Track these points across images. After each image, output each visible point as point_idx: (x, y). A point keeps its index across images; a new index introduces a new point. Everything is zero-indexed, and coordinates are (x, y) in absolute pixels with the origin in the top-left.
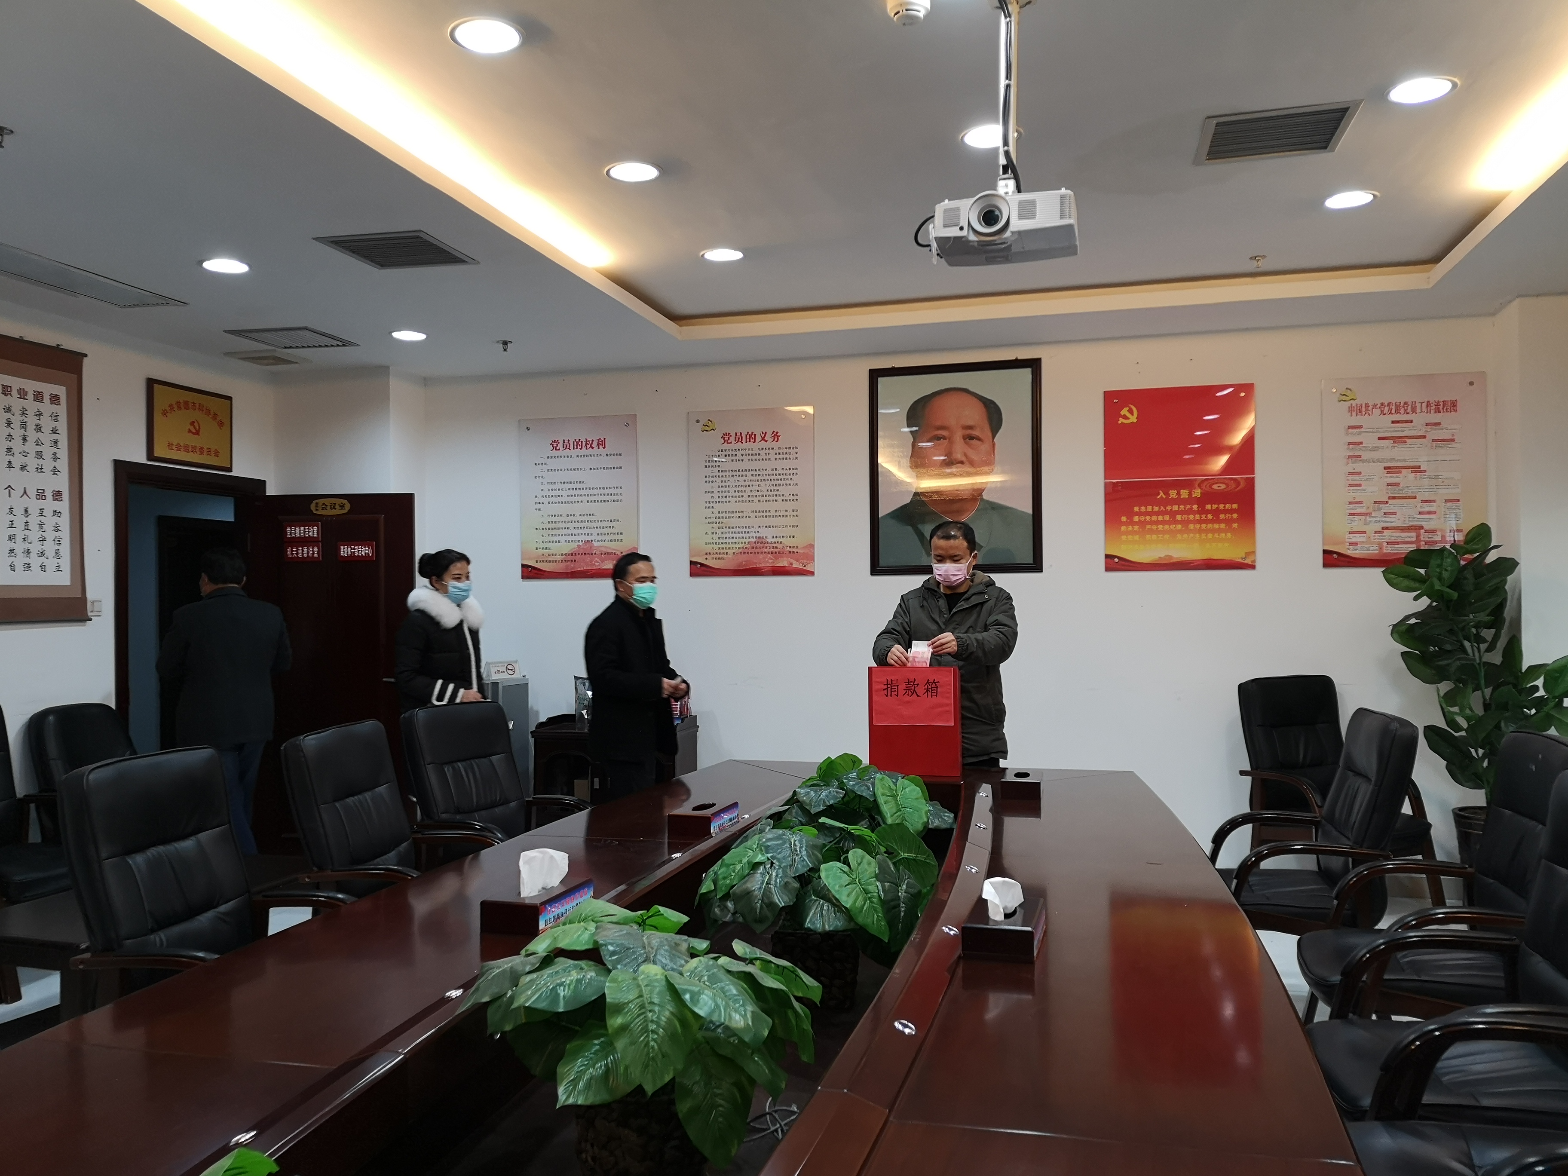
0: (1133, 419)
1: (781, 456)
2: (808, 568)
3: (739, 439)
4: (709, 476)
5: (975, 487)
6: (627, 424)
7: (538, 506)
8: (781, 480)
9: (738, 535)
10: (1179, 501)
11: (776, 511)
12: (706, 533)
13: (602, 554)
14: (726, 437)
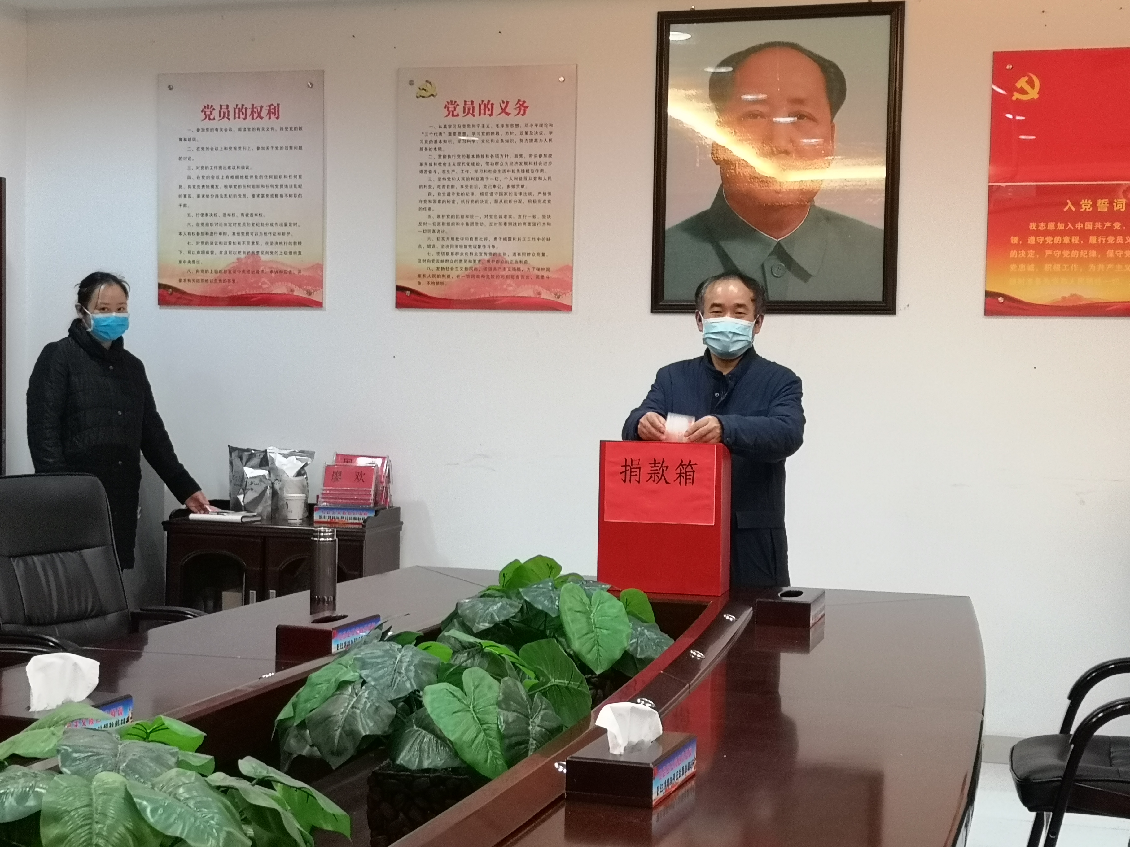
0: (1033, 94)
1: (529, 137)
2: (563, 300)
3: (468, 111)
4: (426, 164)
5: (804, 187)
6: (311, 84)
7: (183, 201)
8: (528, 171)
9: (464, 250)
10: (1095, 216)
11: (520, 216)
12: (420, 246)
13: (272, 272)
14: (451, 108)
